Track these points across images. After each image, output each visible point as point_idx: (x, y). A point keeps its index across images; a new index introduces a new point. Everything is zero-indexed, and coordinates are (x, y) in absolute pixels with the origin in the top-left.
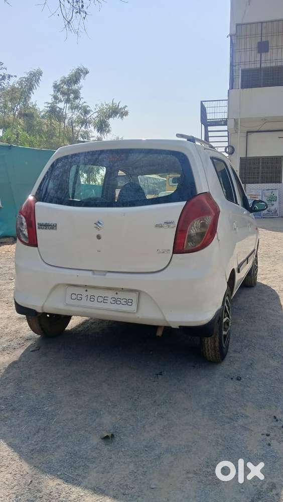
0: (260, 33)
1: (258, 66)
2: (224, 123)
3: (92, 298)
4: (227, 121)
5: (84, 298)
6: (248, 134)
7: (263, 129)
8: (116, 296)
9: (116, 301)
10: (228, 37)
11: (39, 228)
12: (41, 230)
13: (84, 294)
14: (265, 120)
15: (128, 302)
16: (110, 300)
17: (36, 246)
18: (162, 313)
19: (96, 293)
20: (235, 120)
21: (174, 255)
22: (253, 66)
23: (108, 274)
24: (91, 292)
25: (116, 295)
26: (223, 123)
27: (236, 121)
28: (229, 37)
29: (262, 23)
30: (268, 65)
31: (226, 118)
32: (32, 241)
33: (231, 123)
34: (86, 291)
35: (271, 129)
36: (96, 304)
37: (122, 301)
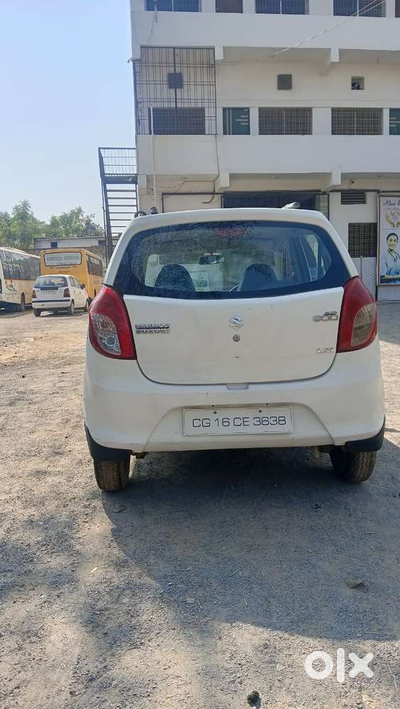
0: (173, 62)
1: (173, 105)
2: (134, 180)
3: (225, 422)
4: (136, 177)
5: (214, 424)
6: (164, 196)
7: (183, 190)
8: (261, 415)
9: (261, 422)
10: (129, 62)
11: (138, 332)
12: (142, 335)
13: (212, 417)
14: (185, 179)
15: (280, 421)
16: (251, 421)
17: (135, 357)
18: (325, 429)
19: (231, 414)
20: (147, 176)
21: (338, 354)
22: (166, 105)
23: (251, 387)
24: (221, 414)
25: (259, 414)
26: (130, 180)
27: (149, 179)
28: (131, 63)
29: (174, 48)
30: (186, 105)
31: (135, 173)
32: (128, 351)
33: (142, 180)
34: (215, 413)
35: (193, 191)
36: (231, 429)
37: (271, 421)
